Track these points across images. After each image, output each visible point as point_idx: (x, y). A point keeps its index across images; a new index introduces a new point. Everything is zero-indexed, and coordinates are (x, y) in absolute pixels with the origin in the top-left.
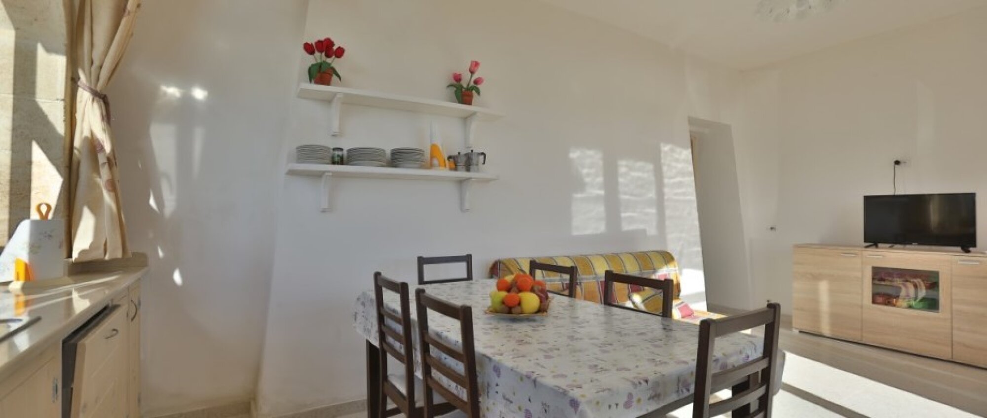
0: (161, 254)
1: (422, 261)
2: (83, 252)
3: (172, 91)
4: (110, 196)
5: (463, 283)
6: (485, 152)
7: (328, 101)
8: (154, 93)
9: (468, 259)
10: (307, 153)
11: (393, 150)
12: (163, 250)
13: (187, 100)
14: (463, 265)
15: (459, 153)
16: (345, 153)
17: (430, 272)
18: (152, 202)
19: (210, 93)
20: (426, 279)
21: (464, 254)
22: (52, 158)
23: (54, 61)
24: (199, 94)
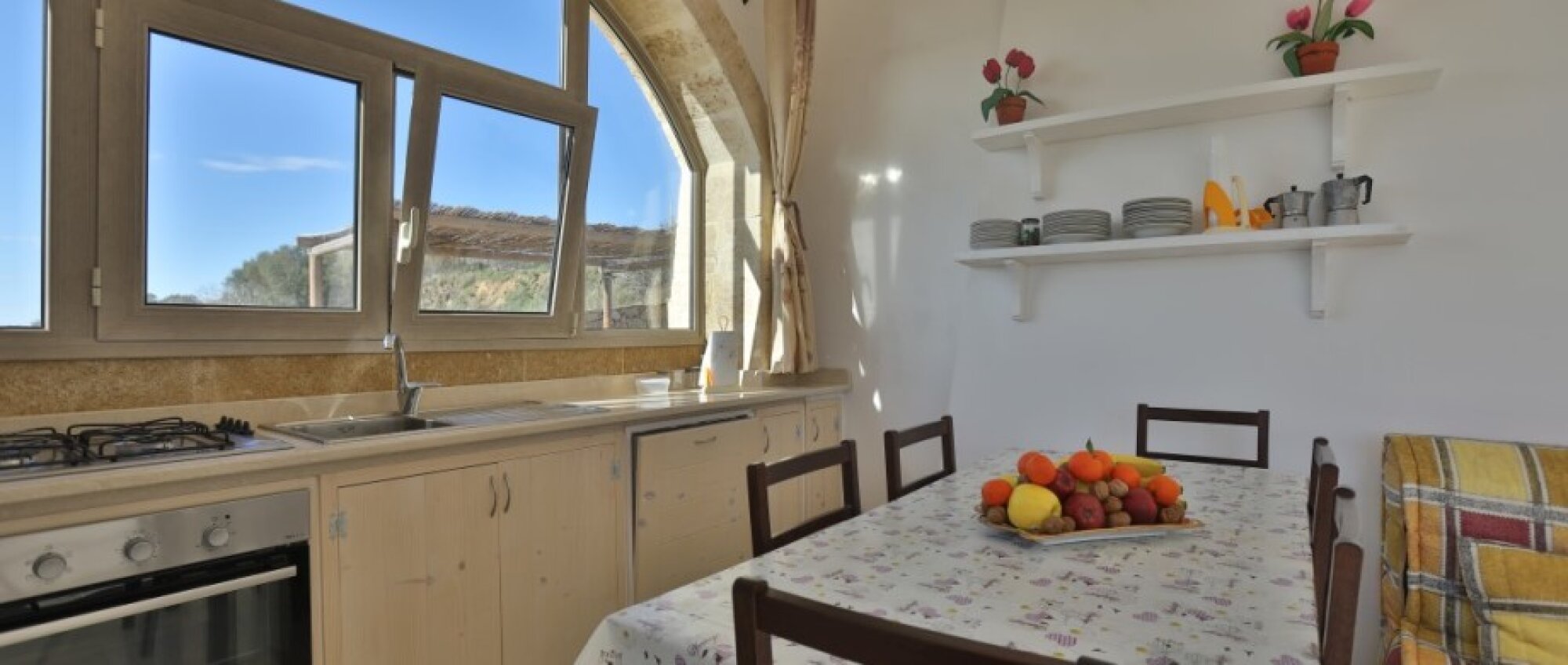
0: (862, 371)
1: (1146, 414)
2: (777, 364)
3: (869, 179)
4: (788, 309)
5: (1252, 471)
6: (1370, 175)
7: (1020, 146)
8: (854, 184)
9: (1260, 420)
10: (986, 233)
11: (1126, 206)
12: (864, 367)
13: (883, 184)
14: (1252, 431)
15: (1294, 189)
16: (1041, 225)
17: (1163, 436)
18: (855, 311)
19: (905, 171)
20: (1151, 447)
21: (1253, 408)
22: (754, 273)
23: (754, 182)
24: (894, 175)
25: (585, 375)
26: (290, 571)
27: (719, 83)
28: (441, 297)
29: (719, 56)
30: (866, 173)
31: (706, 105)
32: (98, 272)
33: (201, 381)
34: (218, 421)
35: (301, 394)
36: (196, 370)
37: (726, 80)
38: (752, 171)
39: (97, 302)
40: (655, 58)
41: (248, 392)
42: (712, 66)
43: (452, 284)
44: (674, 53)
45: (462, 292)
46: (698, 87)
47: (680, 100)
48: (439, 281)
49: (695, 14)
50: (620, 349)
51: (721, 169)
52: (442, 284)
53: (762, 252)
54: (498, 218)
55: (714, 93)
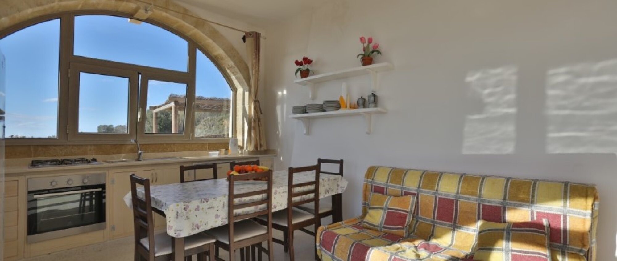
1: (320, 161)
3: (279, 93)
8: (276, 95)
9: (341, 162)
10: (295, 110)
11: (324, 102)
12: (280, 150)
13: (283, 94)
14: (340, 165)
15: (362, 97)
16: (307, 108)
19: (288, 91)
22: (247, 121)
23: (247, 94)
24: (285, 92)
25: (195, 150)
26: (100, 189)
27: (234, 67)
28: (210, 125)
29: (232, 60)
30: (279, 91)
31: (233, 73)
32: (68, 126)
33: (90, 150)
34: (92, 159)
35: (113, 154)
36: (89, 148)
37: (235, 66)
38: (246, 91)
39: (68, 132)
40: (218, 60)
41: (101, 153)
42: (231, 63)
43: (214, 120)
44: (222, 59)
45: (218, 124)
46: (230, 68)
47: (226, 72)
48: (209, 119)
49: (224, 50)
50: (207, 143)
51: (240, 90)
52: (211, 121)
53: (249, 115)
54: (211, 99)
55: (234, 70)
